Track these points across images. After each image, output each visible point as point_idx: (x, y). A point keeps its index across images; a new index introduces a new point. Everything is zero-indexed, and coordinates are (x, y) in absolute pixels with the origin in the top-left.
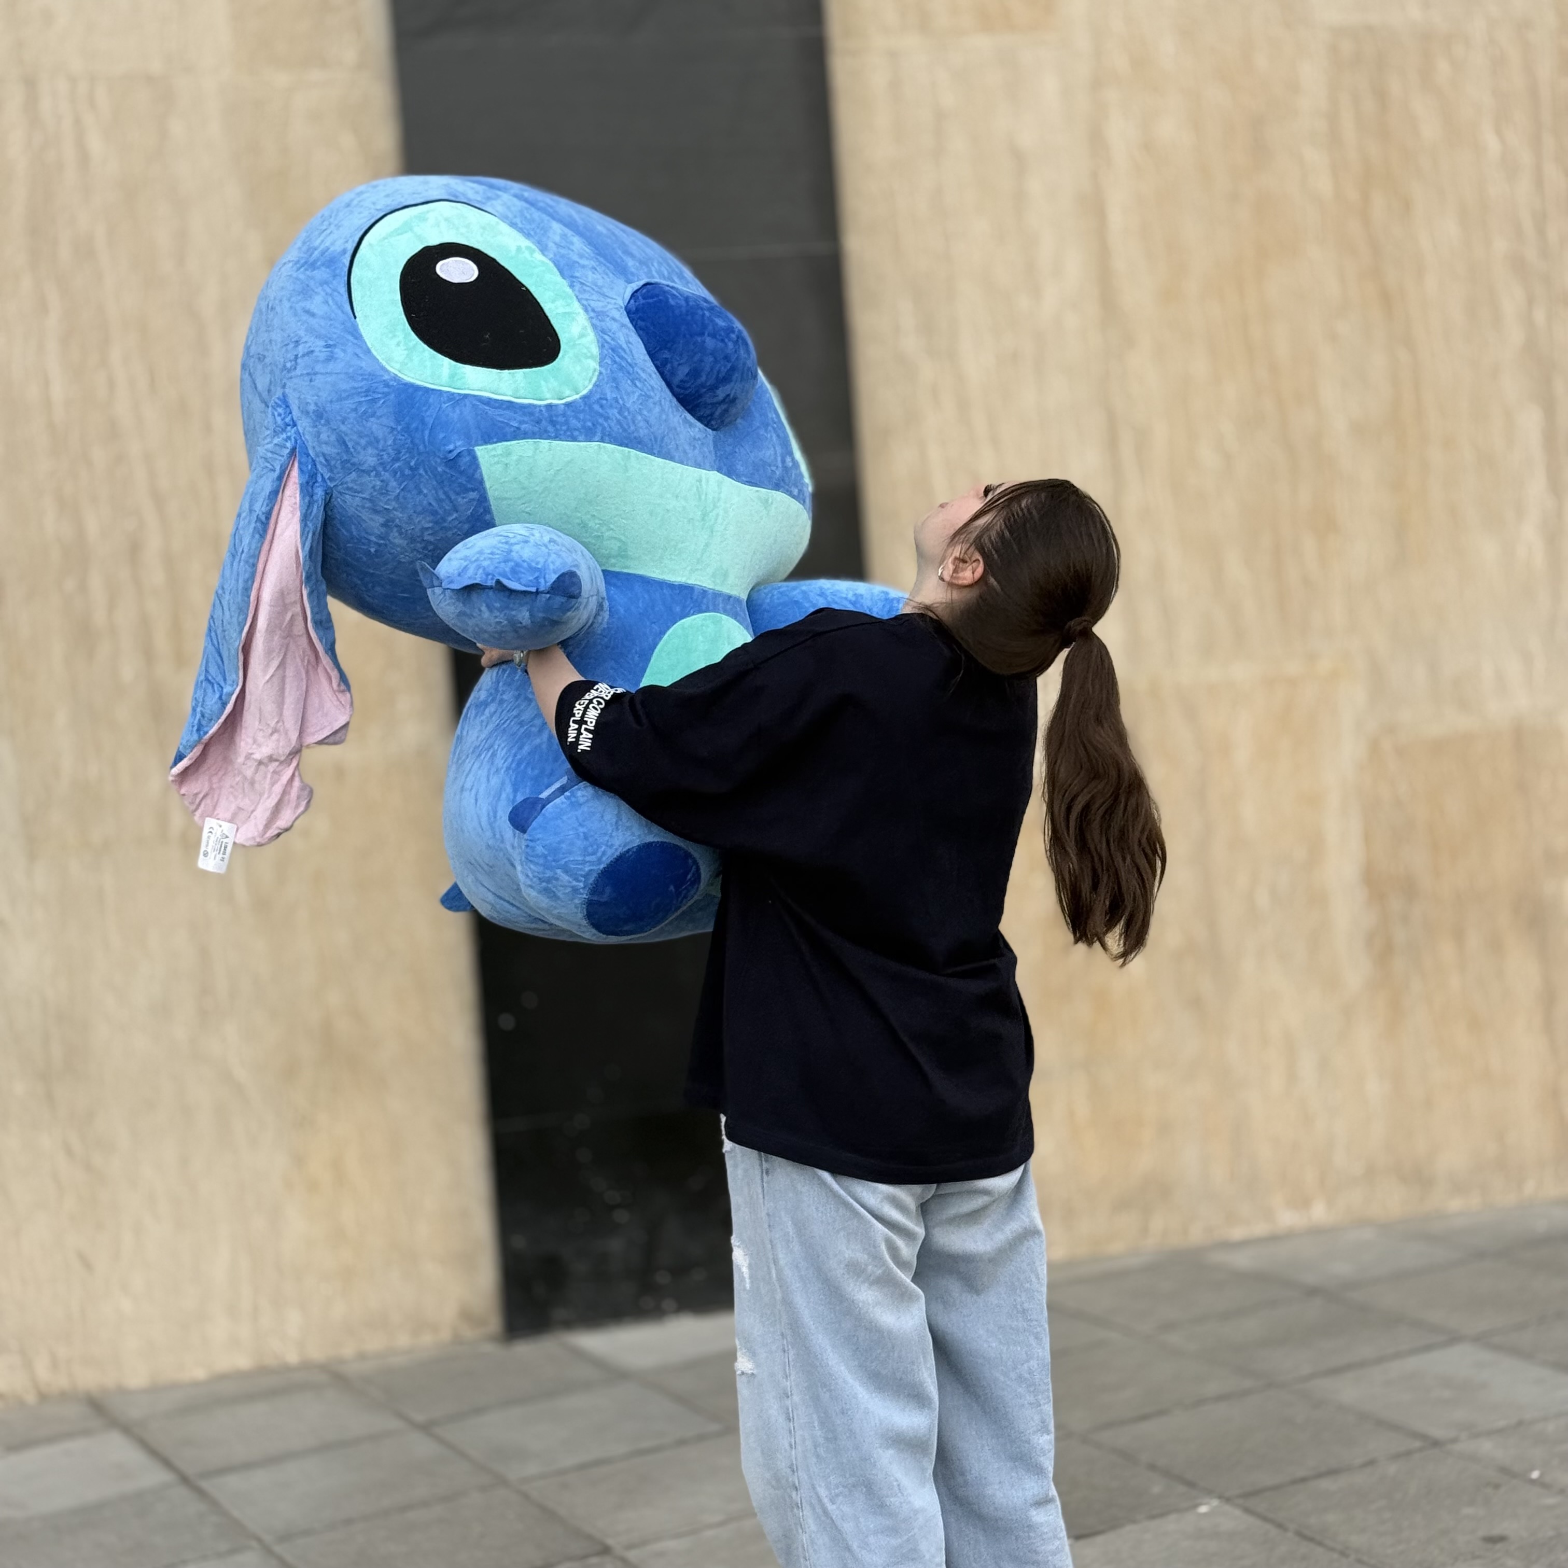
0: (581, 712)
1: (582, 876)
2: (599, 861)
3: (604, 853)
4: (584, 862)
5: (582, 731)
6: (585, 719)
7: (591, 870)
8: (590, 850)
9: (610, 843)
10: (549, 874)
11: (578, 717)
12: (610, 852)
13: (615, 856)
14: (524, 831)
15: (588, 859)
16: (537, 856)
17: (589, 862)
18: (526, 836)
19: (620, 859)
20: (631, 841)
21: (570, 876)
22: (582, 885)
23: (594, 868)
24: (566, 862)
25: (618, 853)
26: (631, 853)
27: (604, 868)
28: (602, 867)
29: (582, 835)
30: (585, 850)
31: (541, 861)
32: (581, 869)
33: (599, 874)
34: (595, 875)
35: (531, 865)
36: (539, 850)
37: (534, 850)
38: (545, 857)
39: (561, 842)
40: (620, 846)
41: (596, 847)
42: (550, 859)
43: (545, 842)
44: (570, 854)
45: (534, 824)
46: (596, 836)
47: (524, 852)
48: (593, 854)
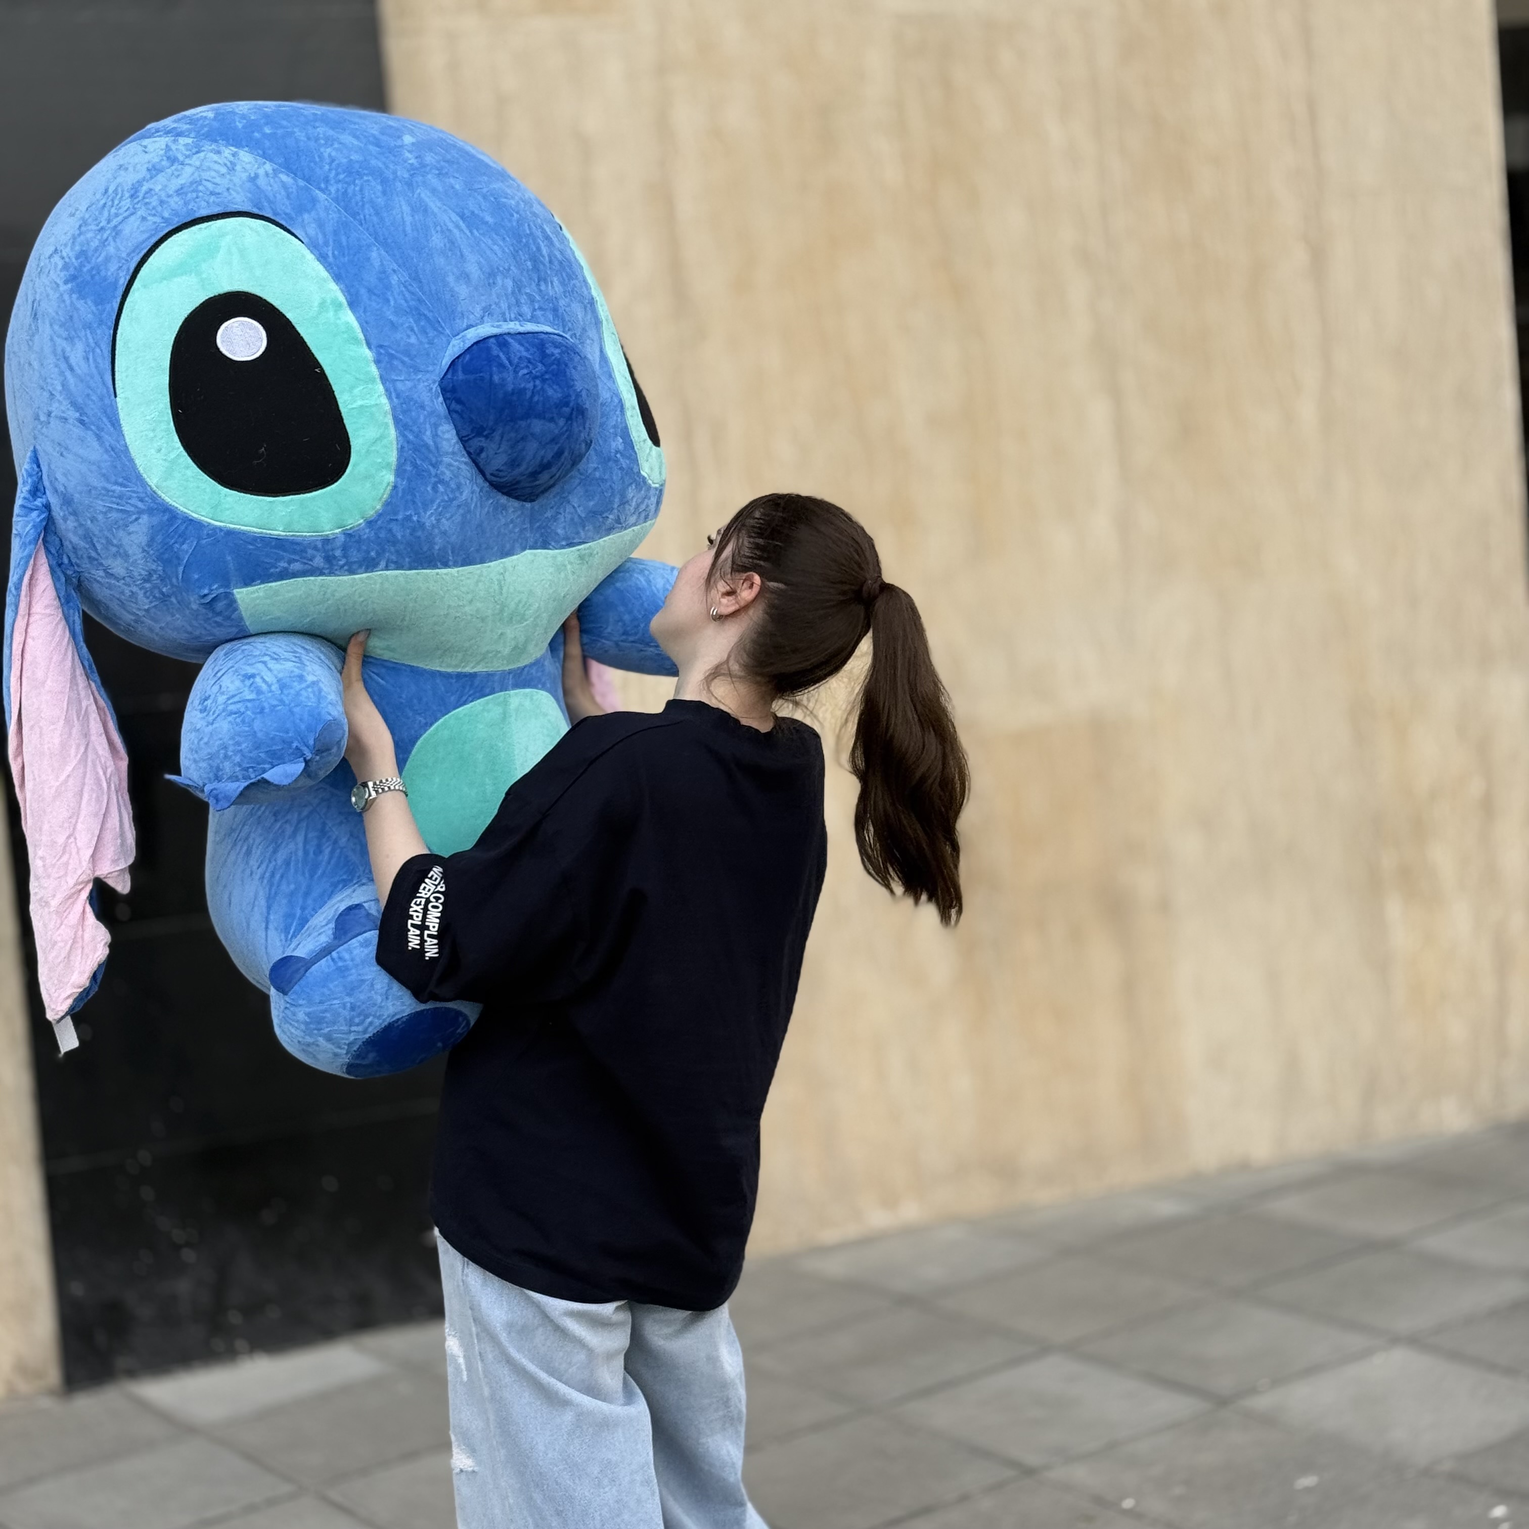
0: (421, 915)
1: (345, 1044)
2: (365, 1032)
3: (371, 1023)
4: (350, 1032)
5: (426, 938)
6: (427, 924)
7: (356, 1039)
8: (357, 1020)
9: (378, 1014)
10: (310, 1039)
11: (417, 921)
12: (377, 1022)
13: (383, 1026)
14: (285, 993)
15: (353, 1028)
16: (298, 1021)
17: (355, 1031)
18: (286, 998)
19: (388, 1030)
20: (403, 1011)
21: (333, 1044)
22: (344, 1051)
23: (359, 1037)
24: (330, 1031)
25: (386, 1023)
26: (400, 1022)
27: (370, 1037)
28: (367, 1036)
29: (349, 1005)
30: (351, 1022)
31: (303, 1027)
32: (343, 1039)
33: (363, 1042)
34: (360, 1043)
35: (290, 1028)
36: (301, 1016)
37: (294, 1014)
38: (306, 1024)
39: (325, 1011)
40: (388, 1016)
41: (362, 1017)
42: (312, 1026)
43: (307, 1010)
44: (334, 1023)
45: (296, 987)
46: (364, 1006)
47: (283, 1012)
48: (358, 1025)
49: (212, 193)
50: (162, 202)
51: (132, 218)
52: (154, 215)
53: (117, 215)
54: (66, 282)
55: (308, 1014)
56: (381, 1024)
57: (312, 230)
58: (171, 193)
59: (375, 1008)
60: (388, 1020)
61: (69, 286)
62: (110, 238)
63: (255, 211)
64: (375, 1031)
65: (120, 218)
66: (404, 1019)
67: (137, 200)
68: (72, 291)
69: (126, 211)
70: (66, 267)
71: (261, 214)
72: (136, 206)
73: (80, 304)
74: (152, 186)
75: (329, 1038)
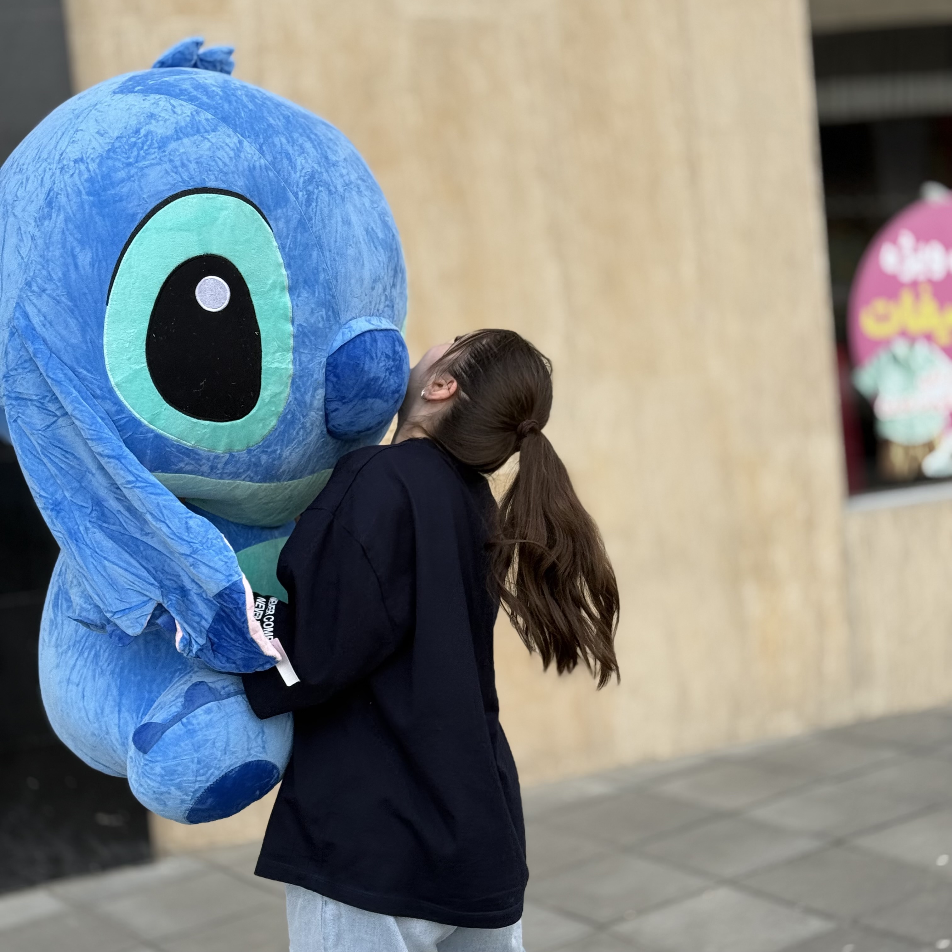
1: (191, 792)
2: (207, 781)
3: (212, 774)
4: (196, 781)
7: (200, 787)
8: (202, 772)
9: (218, 766)
10: (163, 789)
12: (217, 773)
13: (221, 776)
14: (145, 752)
15: (199, 779)
16: (154, 774)
17: (200, 781)
18: (147, 757)
19: (224, 778)
21: (182, 791)
22: (190, 798)
23: (203, 785)
24: (180, 781)
25: (223, 773)
27: (210, 785)
28: (208, 784)
29: (196, 760)
30: (197, 773)
31: (159, 779)
32: (190, 787)
33: (205, 789)
34: (203, 790)
35: (148, 781)
36: (158, 770)
37: (152, 769)
38: (162, 776)
39: (177, 765)
40: (226, 767)
41: (206, 769)
42: (166, 778)
43: (163, 765)
44: (184, 775)
45: (155, 748)
46: (208, 760)
47: (143, 768)
48: (203, 775)
49: (221, 171)
50: (183, 165)
51: (158, 168)
52: (176, 173)
53: (144, 158)
54: (89, 194)
55: (162, 768)
56: (219, 774)
57: (281, 224)
58: (191, 159)
59: (216, 762)
60: (226, 771)
61: (91, 198)
62: (136, 177)
63: (248, 196)
64: (215, 780)
65: (147, 163)
66: (237, 769)
67: (164, 154)
68: (93, 205)
69: (153, 159)
70: (91, 180)
71: (251, 200)
72: (163, 158)
73: (98, 219)
74: (177, 147)
75: (179, 787)
